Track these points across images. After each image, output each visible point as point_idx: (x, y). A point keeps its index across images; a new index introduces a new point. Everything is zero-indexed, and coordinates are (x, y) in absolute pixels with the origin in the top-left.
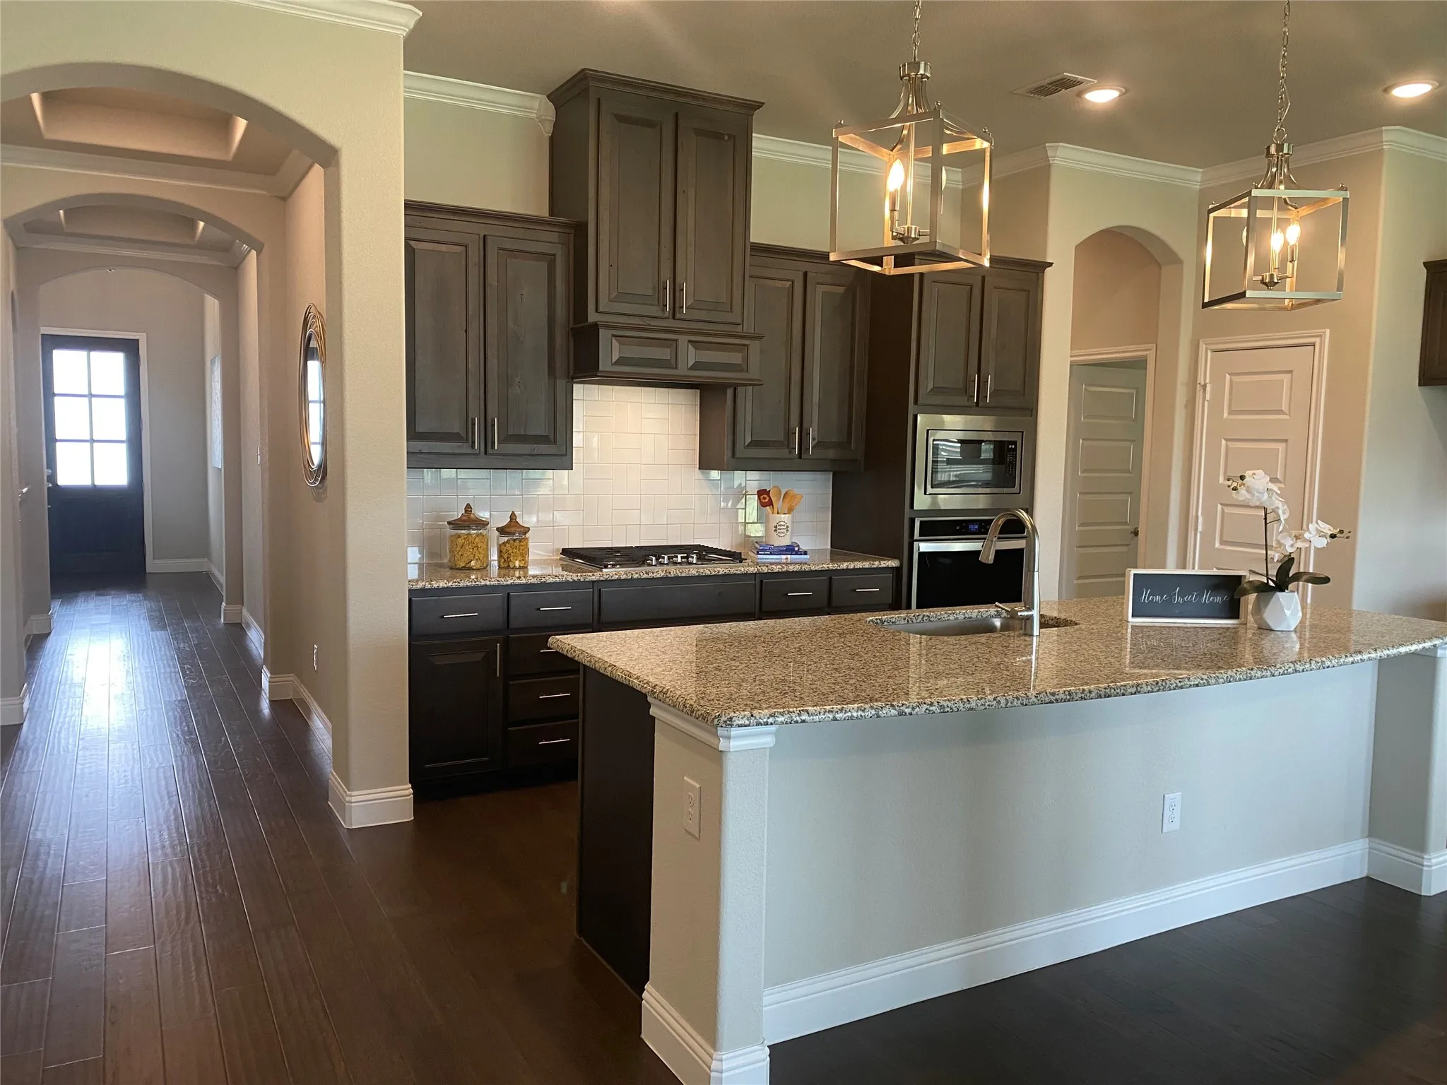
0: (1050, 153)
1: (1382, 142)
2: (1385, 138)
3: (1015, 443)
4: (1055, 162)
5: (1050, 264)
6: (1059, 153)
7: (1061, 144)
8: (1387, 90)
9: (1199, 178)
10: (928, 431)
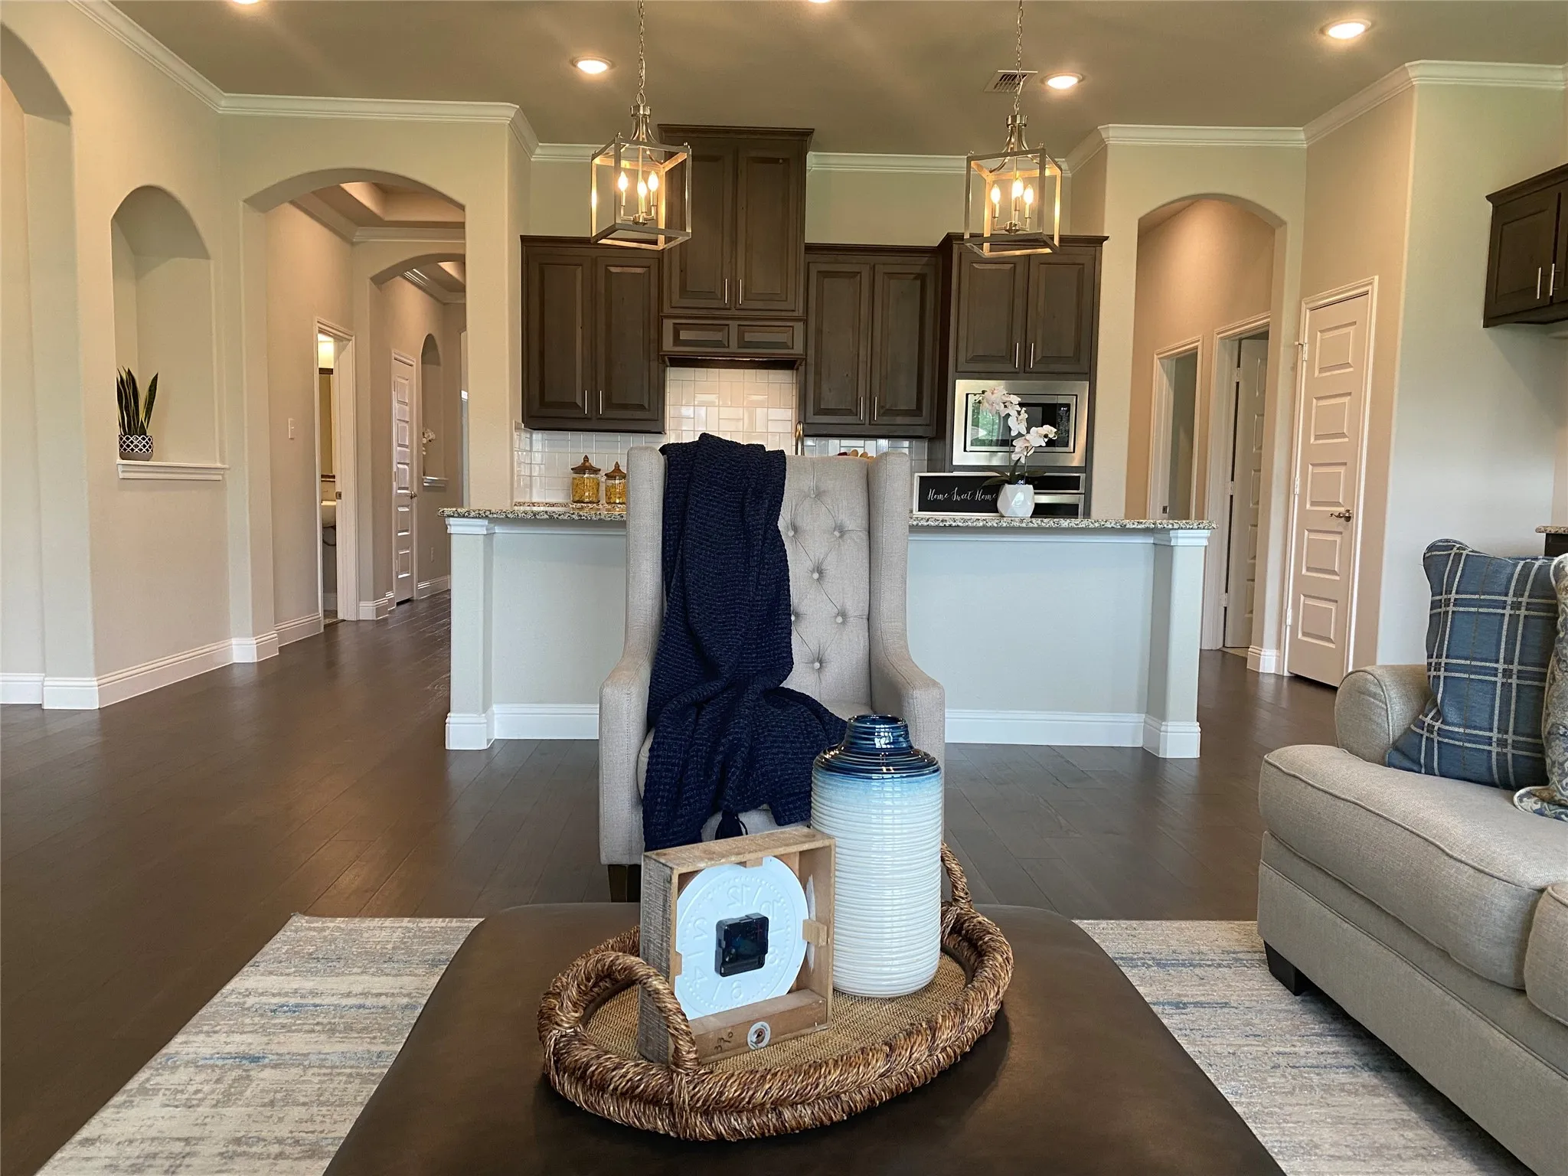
0: (1104, 136)
1: (1410, 79)
2: (1411, 74)
3: (1068, 406)
4: (1111, 142)
5: (1107, 238)
6: (1111, 133)
7: (1110, 125)
8: (1322, 31)
9: (1302, 136)
10: (967, 395)
